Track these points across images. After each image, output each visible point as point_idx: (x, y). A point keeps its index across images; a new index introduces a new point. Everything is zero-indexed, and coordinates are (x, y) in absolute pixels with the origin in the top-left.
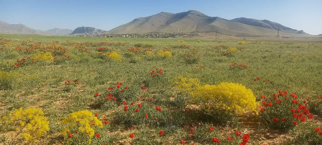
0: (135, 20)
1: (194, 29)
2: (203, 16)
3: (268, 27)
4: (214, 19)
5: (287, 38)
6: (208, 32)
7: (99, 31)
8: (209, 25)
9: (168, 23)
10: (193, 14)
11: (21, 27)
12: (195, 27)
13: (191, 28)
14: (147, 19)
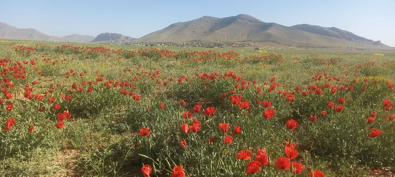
0: (172, 26)
1: (245, 38)
2: (256, 21)
3: (337, 37)
4: (271, 25)
5: (362, 50)
6: (262, 41)
7: (127, 38)
8: (264, 32)
9: (212, 30)
10: (243, 19)
11: (32, 32)
12: (246, 35)
13: (241, 36)
14: (186, 25)
